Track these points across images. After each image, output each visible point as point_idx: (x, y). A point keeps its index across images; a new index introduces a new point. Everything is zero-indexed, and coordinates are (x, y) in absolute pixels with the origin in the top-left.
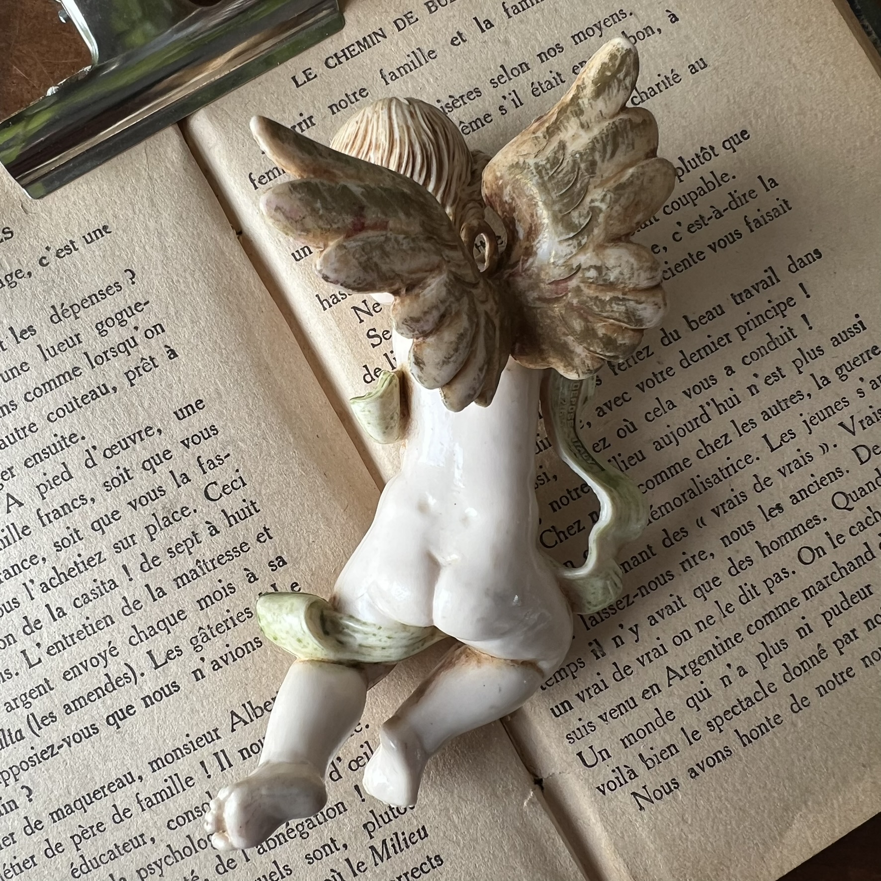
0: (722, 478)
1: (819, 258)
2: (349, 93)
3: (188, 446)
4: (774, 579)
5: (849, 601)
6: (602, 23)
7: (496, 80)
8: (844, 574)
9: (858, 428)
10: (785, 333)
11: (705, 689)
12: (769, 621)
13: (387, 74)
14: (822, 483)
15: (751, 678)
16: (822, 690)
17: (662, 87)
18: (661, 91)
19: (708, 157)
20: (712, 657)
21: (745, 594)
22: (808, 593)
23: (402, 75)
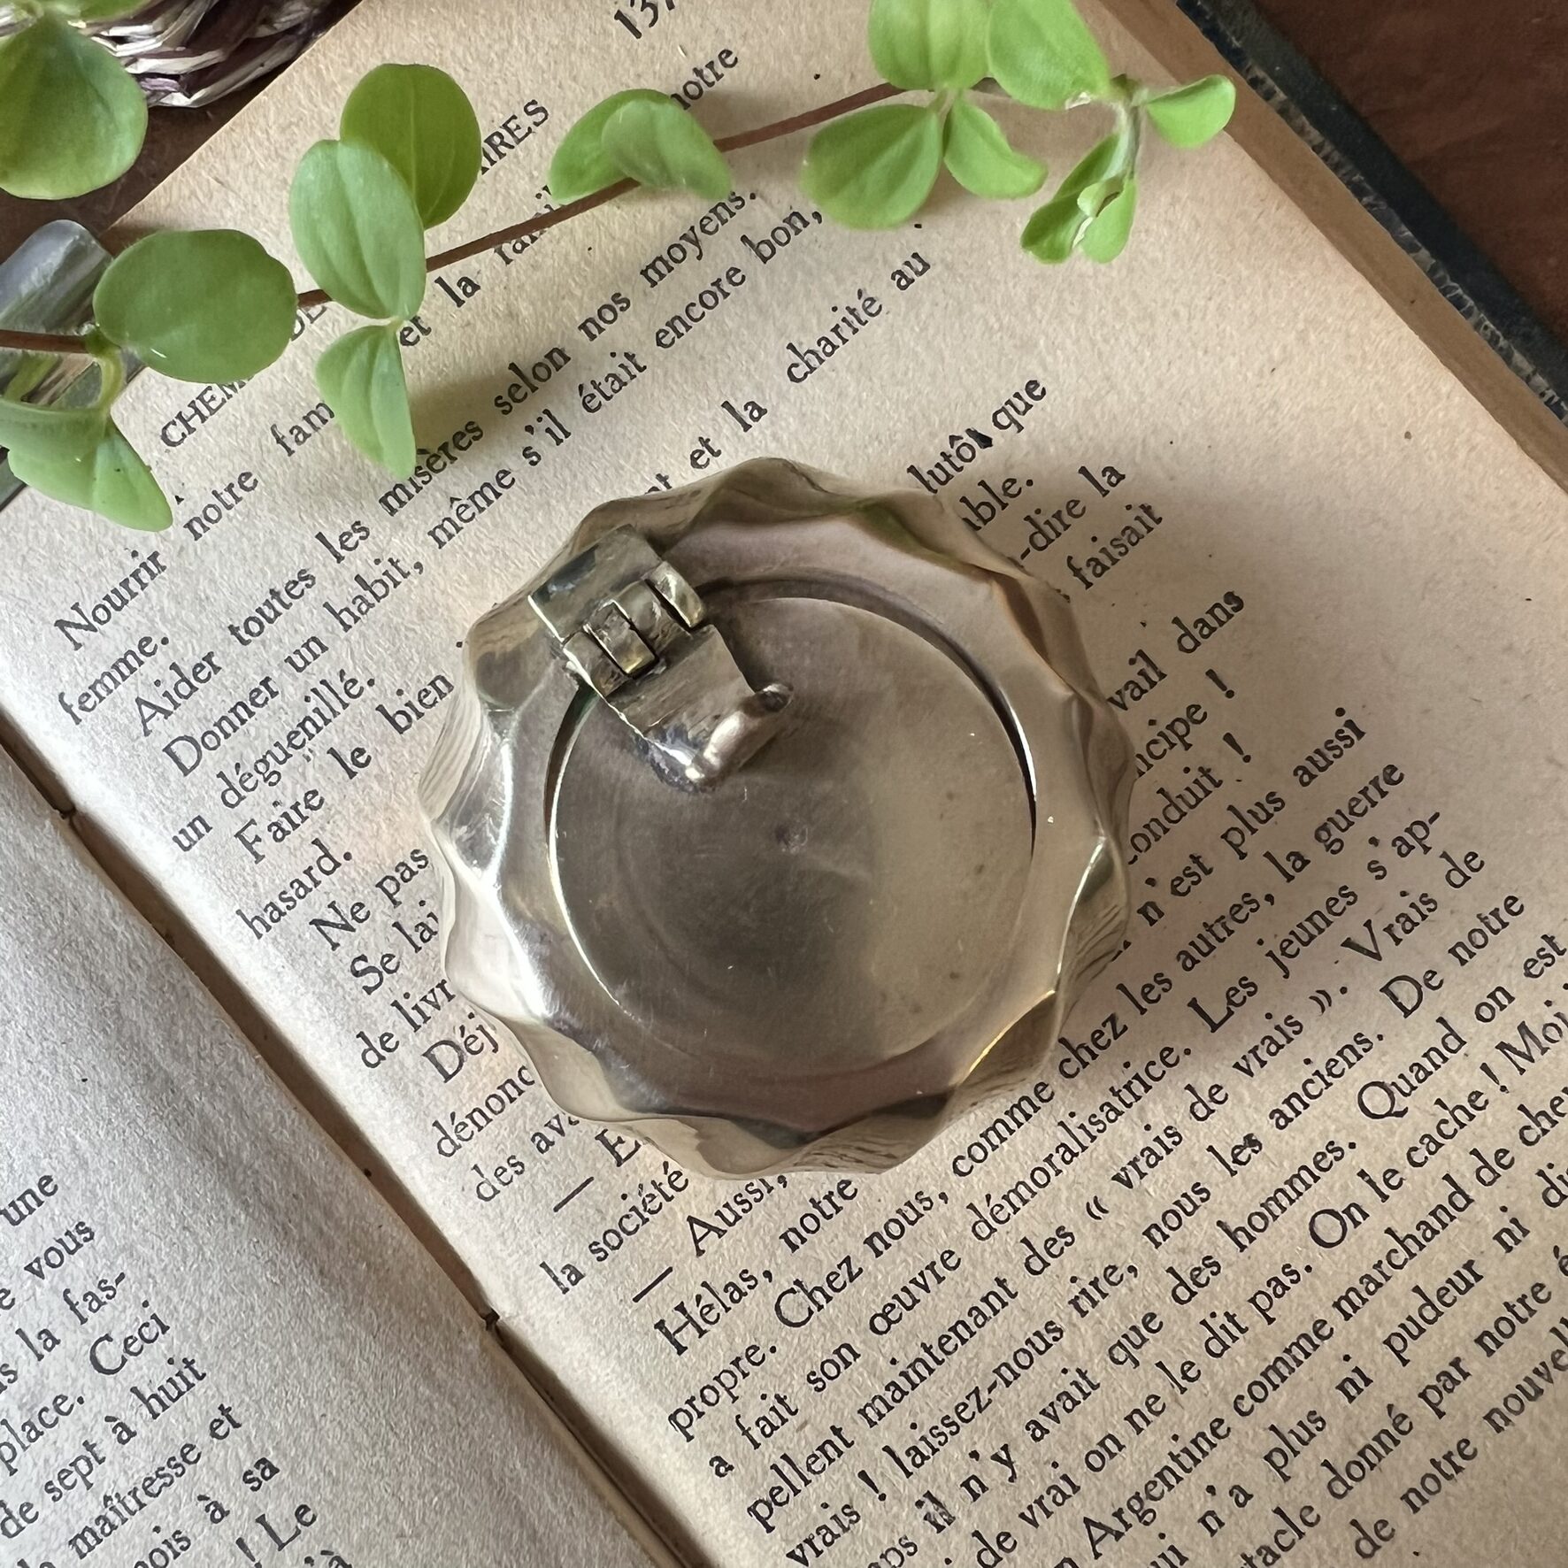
0: (1120, 1107)
1: (1236, 609)
2: (220, 489)
3: (41, 1275)
4: (1270, 1292)
5: (1435, 1304)
6: (698, 230)
7: (506, 398)
8: (1414, 1248)
9: (1385, 942)
10: (1196, 782)
11: (1172, 1548)
12: (1276, 1380)
13: (287, 434)
14: (1330, 1074)
15: (1263, 1505)
16: (1413, 1499)
17: (846, 331)
18: (845, 341)
19: (967, 453)
20: (1173, 1481)
21: (1216, 1336)
22: (1346, 1305)
23: (316, 428)
